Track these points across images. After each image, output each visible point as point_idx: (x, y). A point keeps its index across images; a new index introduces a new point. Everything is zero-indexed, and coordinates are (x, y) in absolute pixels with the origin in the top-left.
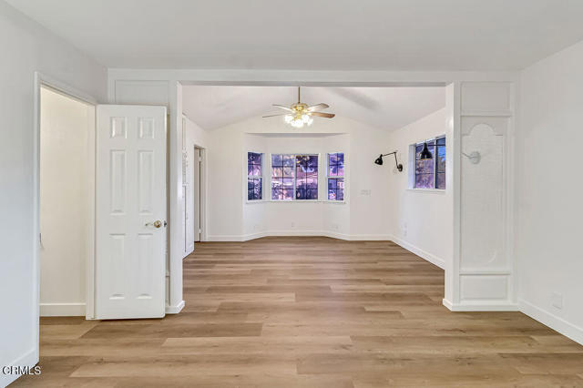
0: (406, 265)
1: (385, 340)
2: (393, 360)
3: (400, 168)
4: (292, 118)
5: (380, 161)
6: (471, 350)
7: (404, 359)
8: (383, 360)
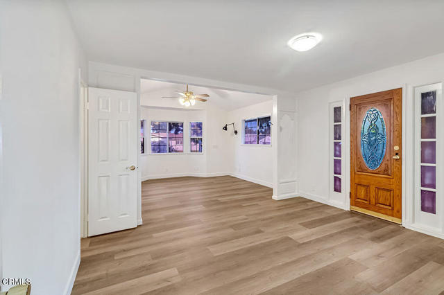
0: (246, 186)
1: (259, 214)
2: (267, 219)
3: (236, 132)
4: (183, 100)
5: (225, 128)
6: (291, 211)
7: (271, 218)
8: (264, 220)
